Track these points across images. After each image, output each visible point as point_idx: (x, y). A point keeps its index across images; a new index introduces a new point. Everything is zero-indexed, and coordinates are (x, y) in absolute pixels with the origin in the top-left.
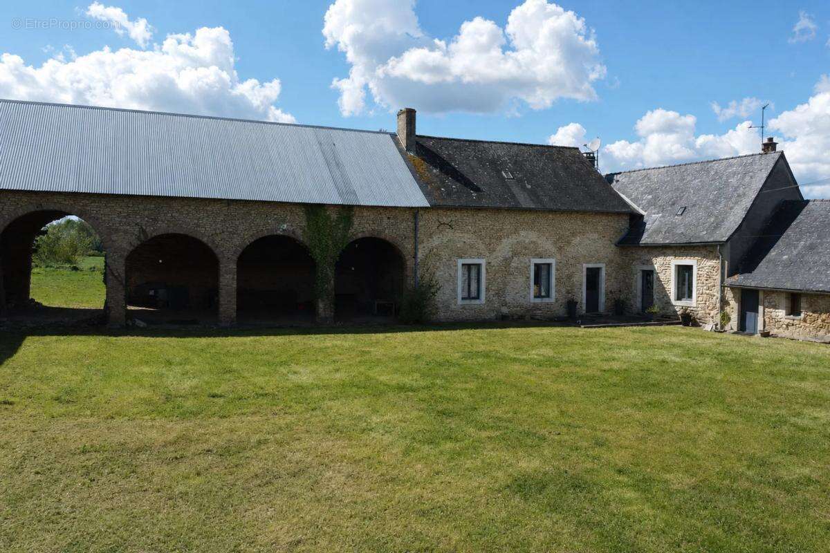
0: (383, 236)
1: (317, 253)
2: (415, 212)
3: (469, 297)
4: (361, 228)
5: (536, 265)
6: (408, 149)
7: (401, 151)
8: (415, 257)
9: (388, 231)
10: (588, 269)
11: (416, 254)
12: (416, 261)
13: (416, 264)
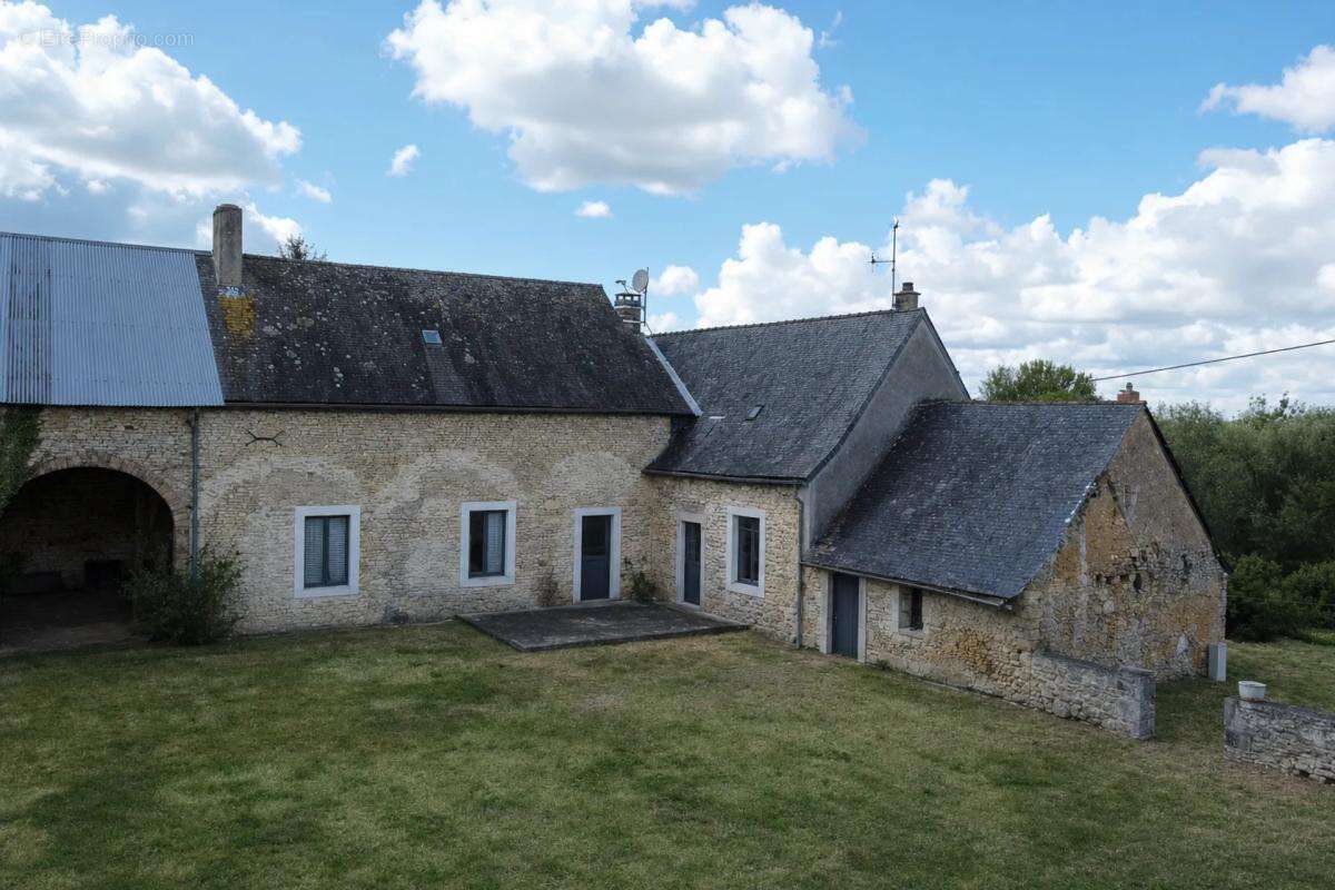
0: (115, 465)
2: (191, 417)
3: (326, 580)
4: (59, 448)
5: (474, 515)
6: (223, 286)
7: (207, 287)
8: (193, 506)
9: (130, 451)
10: (586, 519)
11: (195, 499)
12: (195, 515)
13: (195, 523)
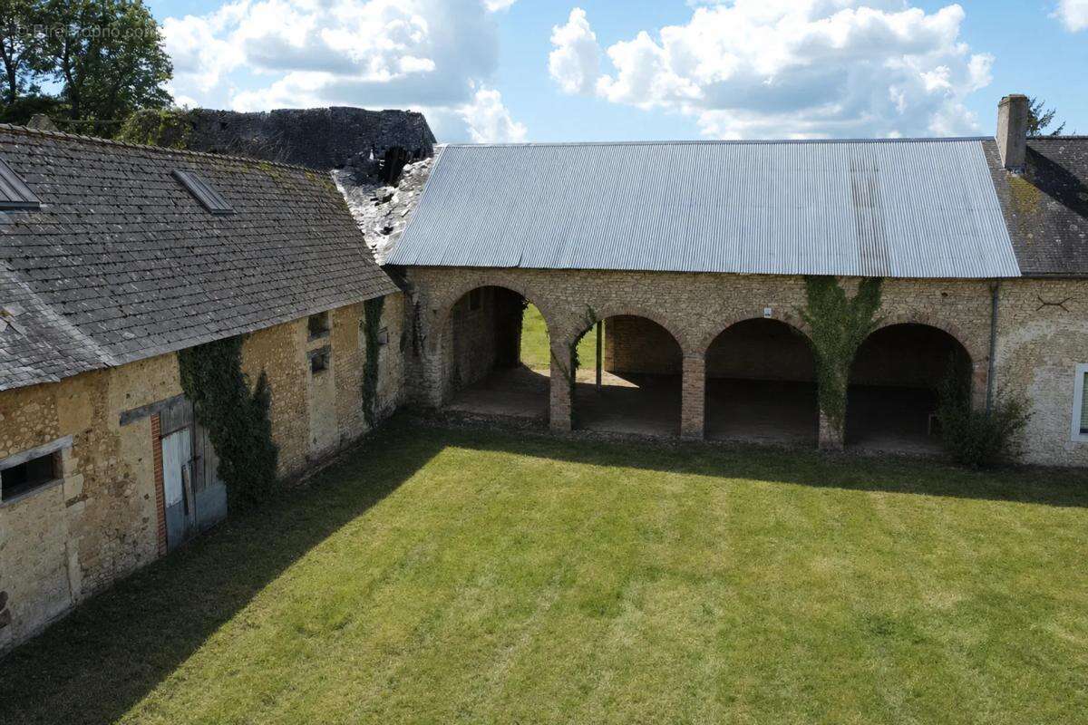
0: (931, 323)
1: (822, 348)
2: (994, 286)
4: (894, 310)
6: (1008, 168)
7: (994, 169)
8: (990, 358)
9: (942, 316)
11: (992, 353)
12: (991, 364)
13: (991, 371)
